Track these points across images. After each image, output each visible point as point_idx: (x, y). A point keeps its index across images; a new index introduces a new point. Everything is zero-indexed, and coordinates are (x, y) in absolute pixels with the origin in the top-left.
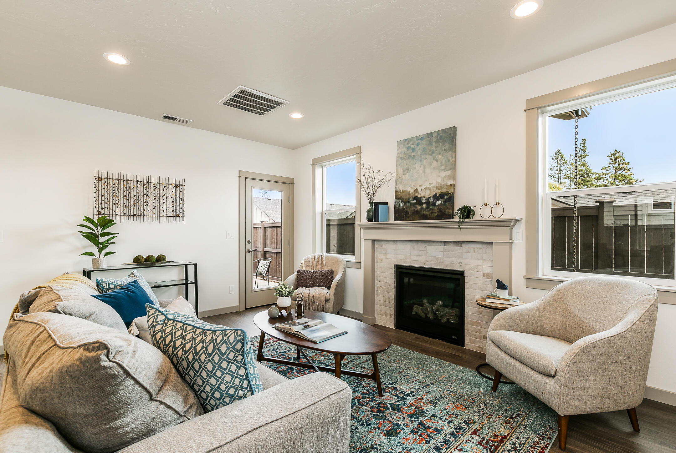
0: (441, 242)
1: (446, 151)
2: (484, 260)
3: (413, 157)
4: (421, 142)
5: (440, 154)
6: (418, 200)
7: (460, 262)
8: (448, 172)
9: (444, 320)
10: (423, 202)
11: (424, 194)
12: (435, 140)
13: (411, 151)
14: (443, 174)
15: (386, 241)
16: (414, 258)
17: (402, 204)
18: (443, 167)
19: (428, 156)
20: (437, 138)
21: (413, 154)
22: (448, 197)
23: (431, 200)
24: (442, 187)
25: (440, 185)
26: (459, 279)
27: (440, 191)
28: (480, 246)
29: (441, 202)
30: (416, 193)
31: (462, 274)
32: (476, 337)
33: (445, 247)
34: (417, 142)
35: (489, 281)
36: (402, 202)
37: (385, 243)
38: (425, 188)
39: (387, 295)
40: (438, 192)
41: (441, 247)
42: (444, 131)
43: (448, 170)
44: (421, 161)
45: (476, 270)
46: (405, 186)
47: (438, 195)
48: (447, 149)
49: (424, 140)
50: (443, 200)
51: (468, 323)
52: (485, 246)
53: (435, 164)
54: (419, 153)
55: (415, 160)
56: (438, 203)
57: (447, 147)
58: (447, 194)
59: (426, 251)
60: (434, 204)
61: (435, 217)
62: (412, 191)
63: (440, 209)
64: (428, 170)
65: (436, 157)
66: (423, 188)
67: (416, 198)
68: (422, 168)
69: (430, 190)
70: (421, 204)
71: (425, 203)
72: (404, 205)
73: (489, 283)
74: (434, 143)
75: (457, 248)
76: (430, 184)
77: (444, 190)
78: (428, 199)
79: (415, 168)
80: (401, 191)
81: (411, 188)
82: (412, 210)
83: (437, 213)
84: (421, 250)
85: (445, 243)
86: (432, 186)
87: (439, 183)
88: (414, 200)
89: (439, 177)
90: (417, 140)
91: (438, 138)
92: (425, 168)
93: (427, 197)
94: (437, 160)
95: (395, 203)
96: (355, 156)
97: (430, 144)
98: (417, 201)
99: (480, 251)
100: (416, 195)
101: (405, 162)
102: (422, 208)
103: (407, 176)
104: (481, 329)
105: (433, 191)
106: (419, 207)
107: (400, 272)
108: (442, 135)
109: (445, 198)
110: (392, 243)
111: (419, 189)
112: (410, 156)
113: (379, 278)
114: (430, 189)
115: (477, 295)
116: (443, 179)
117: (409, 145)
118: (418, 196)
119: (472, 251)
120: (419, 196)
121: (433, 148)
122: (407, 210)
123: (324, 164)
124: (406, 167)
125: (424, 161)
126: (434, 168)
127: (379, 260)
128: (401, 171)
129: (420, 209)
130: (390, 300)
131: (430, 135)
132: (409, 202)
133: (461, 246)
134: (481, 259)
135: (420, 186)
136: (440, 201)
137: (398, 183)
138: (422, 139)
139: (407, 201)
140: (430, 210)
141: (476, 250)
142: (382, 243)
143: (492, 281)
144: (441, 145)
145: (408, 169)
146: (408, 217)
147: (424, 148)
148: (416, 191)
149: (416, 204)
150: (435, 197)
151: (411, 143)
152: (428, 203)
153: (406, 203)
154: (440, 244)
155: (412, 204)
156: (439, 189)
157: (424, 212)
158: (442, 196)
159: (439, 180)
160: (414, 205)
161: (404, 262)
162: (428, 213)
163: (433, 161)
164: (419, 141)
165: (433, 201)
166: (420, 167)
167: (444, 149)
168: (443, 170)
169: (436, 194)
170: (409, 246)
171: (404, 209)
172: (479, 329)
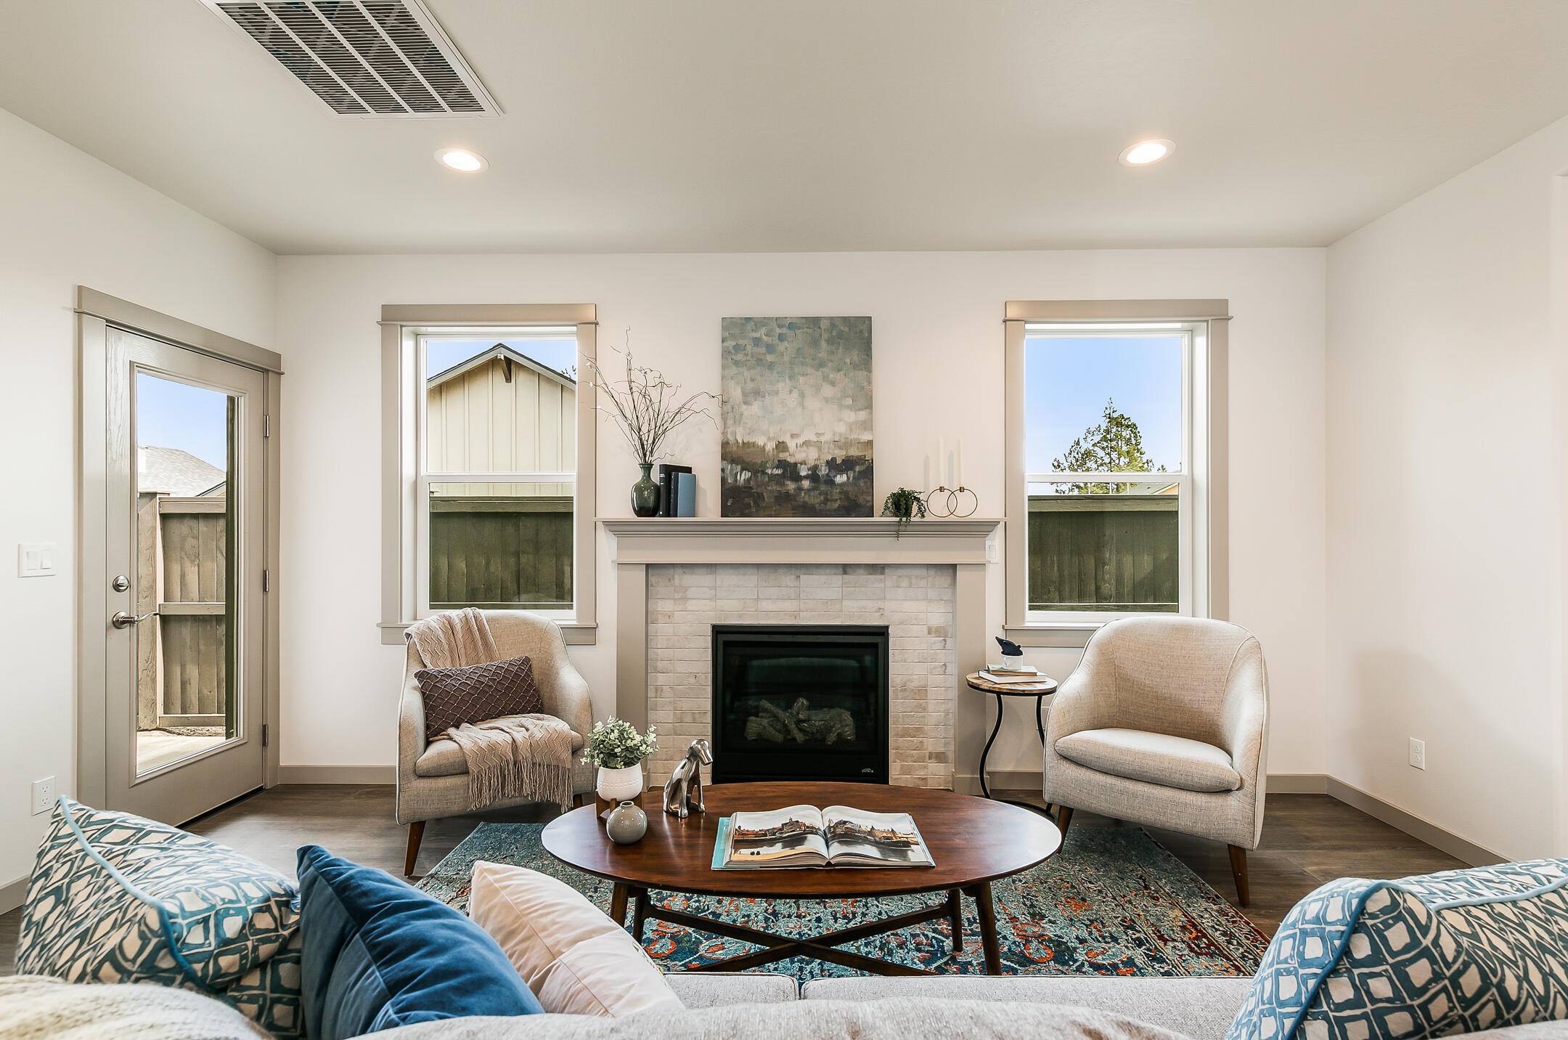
0: (836, 565)
1: (854, 368)
2: (930, 601)
3: (771, 366)
4: (791, 333)
5: (839, 370)
6: (790, 470)
7: (880, 609)
8: (861, 412)
9: (832, 738)
10: (803, 473)
11: (805, 456)
12: (825, 336)
13: (763, 350)
14: (851, 416)
15: (683, 566)
16: (766, 606)
17: (745, 475)
18: (849, 401)
19: (810, 370)
20: (831, 333)
21: (770, 358)
22: (863, 468)
23: (823, 471)
24: (847, 444)
25: (843, 440)
26: (875, 646)
27: (844, 453)
28: (923, 572)
29: (848, 478)
30: (783, 451)
31: (882, 632)
32: (913, 759)
33: (845, 576)
34: (778, 331)
35: (941, 642)
36: (743, 469)
37: (679, 571)
38: (806, 443)
39: (685, 704)
40: (840, 455)
41: (837, 579)
42: (846, 320)
43: (861, 410)
44: (791, 378)
45: (914, 622)
46: (752, 431)
47: (839, 461)
48: (857, 362)
49: (798, 332)
50: (851, 474)
51: (897, 735)
52: (932, 572)
53: (828, 391)
54: (786, 359)
55: (775, 374)
56: (841, 479)
57: (855, 358)
58: (861, 460)
59: (799, 587)
60: (830, 482)
61: (835, 510)
62: (770, 446)
63: (845, 494)
64: (812, 403)
65: (831, 376)
66: (800, 441)
67: (782, 464)
68: (795, 394)
69: (820, 449)
70: (797, 478)
71: (806, 477)
72: (748, 480)
73: (940, 645)
74: (824, 344)
75: (874, 580)
76: (818, 435)
77: (854, 452)
78: (815, 468)
79: (777, 393)
80: (740, 441)
81: (769, 439)
82: (772, 492)
83: (839, 502)
84: (787, 586)
85: (846, 568)
86: (823, 439)
87: (841, 435)
88: (777, 468)
89: (840, 420)
90: (780, 326)
91: (834, 334)
92: (802, 395)
93: (811, 463)
94: (833, 384)
95: (723, 470)
96: (575, 329)
97: (815, 343)
98: (785, 470)
99: (923, 583)
100: (782, 456)
101: (747, 374)
102: (800, 489)
103: (755, 408)
104: (925, 740)
105: (826, 450)
106: (791, 486)
107: (726, 644)
108: (842, 328)
109: (857, 469)
110: (704, 570)
111: (791, 444)
112: (761, 360)
113: (660, 665)
114: (818, 445)
115: (915, 673)
116: (850, 427)
117: (757, 335)
118: (788, 459)
119: (905, 583)
120: (791, 460)
121: (823, 355)
122: (759, 490)
123: (423, 329)
124: (750, 385)
125: (801, 379)
126: (827, 400)
127: (660, 616)
128: (736, 393)
129: (795, 489)
130: (697, 716)
131: (814, 322)
132: (764, 472)
133: (883, 573)
134: (924, 599)
135: (793, 436)
136: (845, 476)
137: (730, 422)
138: (792, 326)
139: (757, 470)
140: (820, 494)
141: (914, 581)
142: (671, 571)
143: (945, 640)
144: (840, 350)
145: (757, 393)
146: (764, 508)
147: (798, 350)
148: (781, 446)
149: (783, 476)
150: (831, 464)
151: (763, 330)
152: (814, 477)
153: (755, 473)
154: (834, 571)
155: (772, 477)
156: (840, 448)
157: (806, 498)
158: (848, 464)
159: (841, 428)
160: (779, 480)
161: (740, 616)
162: (815, 499)
163: (824, 384)
164: (784, 330)
165: (828, 475)
166: (791, 391)
167: (848, 361)
168: (850, 408)
169: (834, 460)
170: (751, 579)
171: (751, 488)
172: (921, 742)
